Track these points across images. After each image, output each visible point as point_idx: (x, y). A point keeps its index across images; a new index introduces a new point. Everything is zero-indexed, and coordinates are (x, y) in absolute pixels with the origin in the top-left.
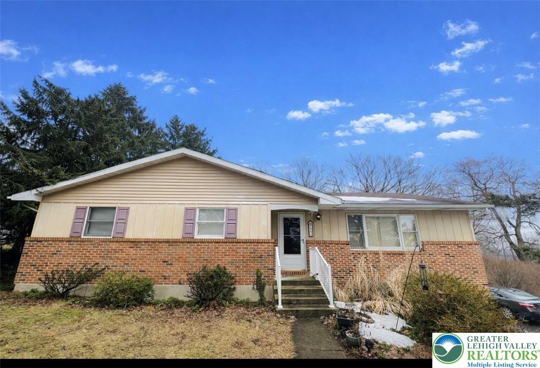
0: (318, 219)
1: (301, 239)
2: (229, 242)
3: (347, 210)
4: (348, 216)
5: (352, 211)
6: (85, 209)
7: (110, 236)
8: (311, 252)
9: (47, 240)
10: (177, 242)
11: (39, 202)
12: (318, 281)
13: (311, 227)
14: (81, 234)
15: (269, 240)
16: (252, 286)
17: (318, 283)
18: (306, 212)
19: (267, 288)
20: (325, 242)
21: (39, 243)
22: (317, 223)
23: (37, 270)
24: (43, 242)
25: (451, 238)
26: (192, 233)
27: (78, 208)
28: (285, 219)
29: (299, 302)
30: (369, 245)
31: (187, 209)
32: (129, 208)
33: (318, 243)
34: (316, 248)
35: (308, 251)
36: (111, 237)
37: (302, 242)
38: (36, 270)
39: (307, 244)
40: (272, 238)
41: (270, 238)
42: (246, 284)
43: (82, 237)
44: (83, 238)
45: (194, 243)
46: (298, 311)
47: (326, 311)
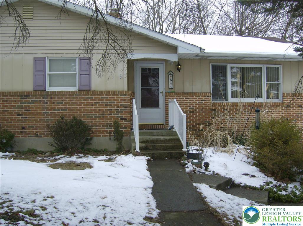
0: (178, 70)
1: (160, 91)
2: (83, 94)
3: (211, 60)
4: (212, 66)
5: (217, 61)
8: (170, 105)
10: (29, 95)
12: (175, 132)
13: (171, 78)
15: (126, 91)
16: (108, 137)
18: (166, 61)
19: (125, 138)
20: (185, 94)
22: (179, 75)
26: (44, 86)
28: (143, 70)
30: (232, 97)
31: (36, 60)
33: (178, 95)
34: (175, 100)
35: (167, 105)
37: (160, 95)
39: (166, 96)
40: (128, 89)
41: (127, 90)
42: (103, 136)
45: (47, 95)
46: (153, 154)
47: (180, 153)
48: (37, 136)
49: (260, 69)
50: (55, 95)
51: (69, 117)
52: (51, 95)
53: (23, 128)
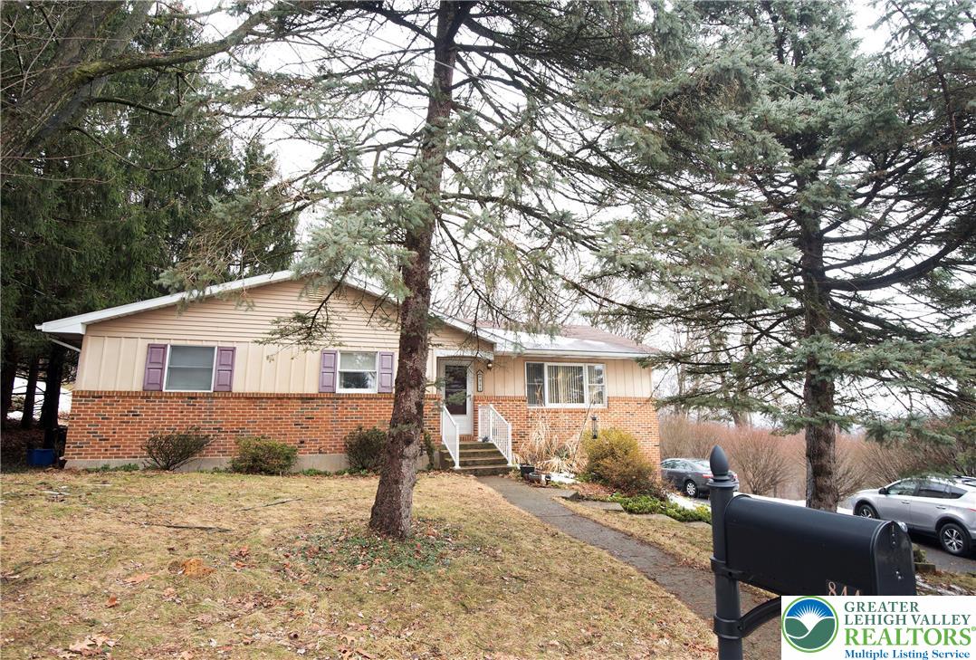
0: (489, 368)
1: (468, 394)
2: (385, 398)
4: (527, 364)
5: (533, 358)
6: (164, 347)
7: (210, 389)
8: (481, 411)
9: (109, 395)
10: (313, 399)
11: (82, 335)
12: (493, 444)
13: (480, 383)
14: (161, 385)
15: (435, 395)
17: (492, 446)
18: (476, 358)
19: (436, 452)
20: (499, 398)
21: (96, 400)
22: (489, 374)
23: (100, 440)
24: (103, 399)
25: (630, 394)
26: (333, 386)
27: (151, 347)
29: (474, 463)
30: (551, 402)
31: (324, 354)
32: (235, 348)
33: (489, 399)
34: (490, 405)
35: (475, 411)
36: (212, 391)
37: (468, 398)
38: (98, 439)
39: (475, 400)
41: (436, 393)
43: (164, 390)
44: (166, 393)
45: (338, 399)
46: (476, 470)
47: (505, 469)
48: (320, 453)
49: (581, 368)
50: (349, 398)
51: (367, 427)
52: (343, 398)
53: (302, 442)
